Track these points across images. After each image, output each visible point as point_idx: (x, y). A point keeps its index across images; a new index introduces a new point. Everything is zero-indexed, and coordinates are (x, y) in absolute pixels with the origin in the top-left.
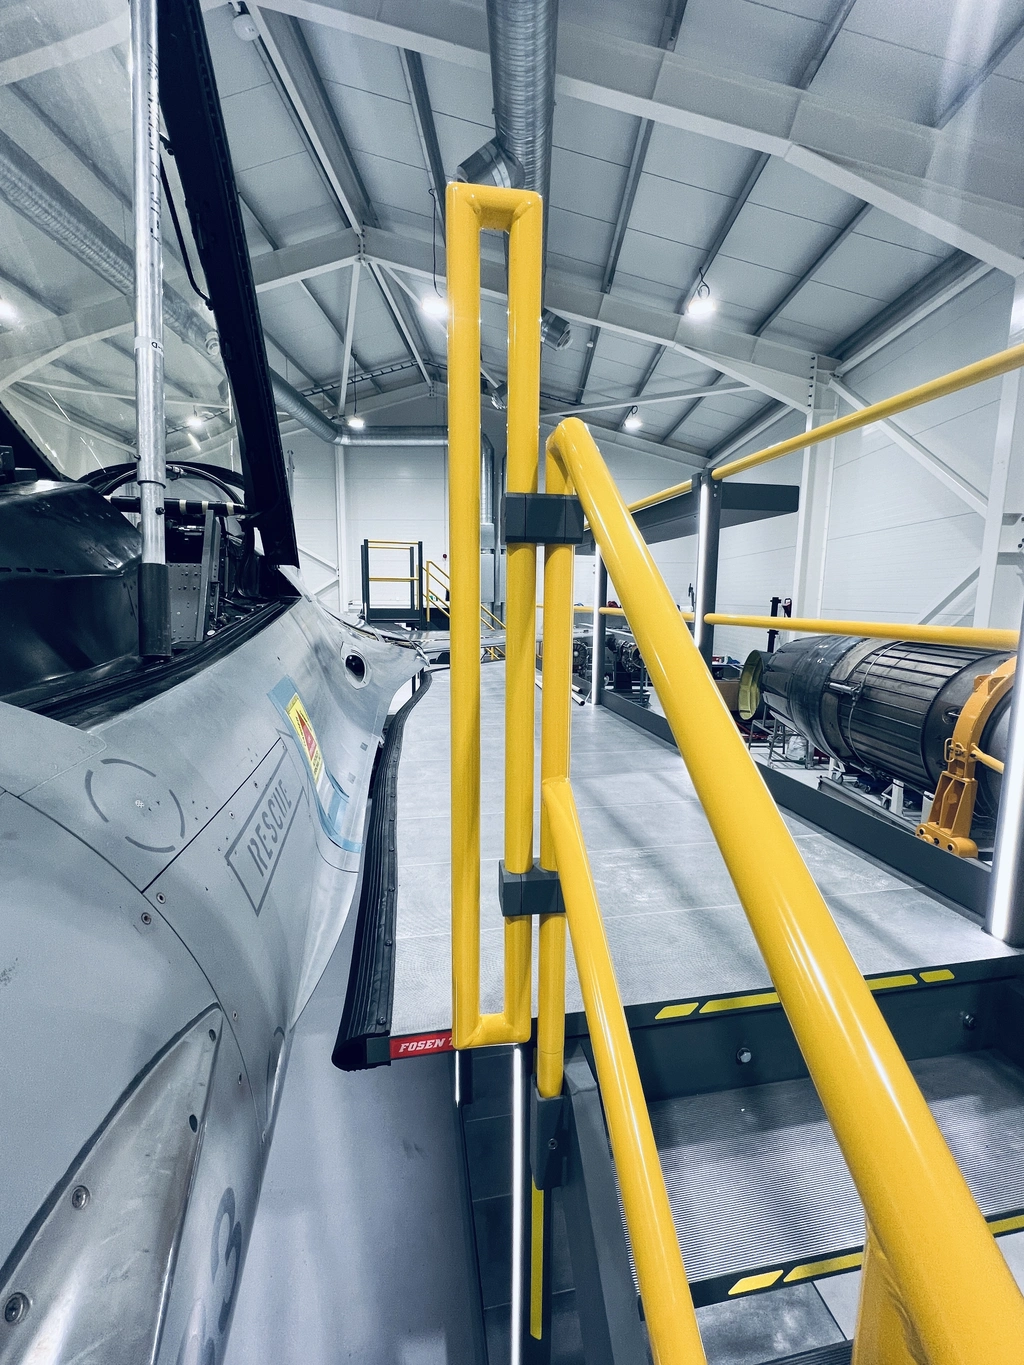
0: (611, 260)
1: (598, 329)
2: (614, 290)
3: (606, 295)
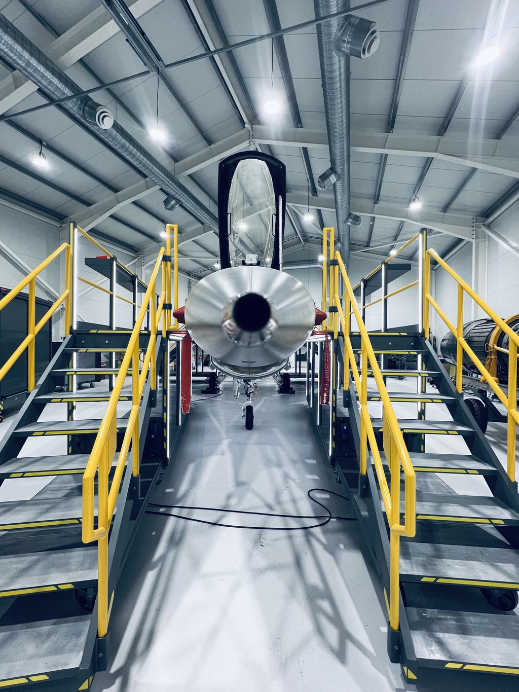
0: (377, 193)
1: (374, 218)
2: (380, 203)
3: (376, 205)
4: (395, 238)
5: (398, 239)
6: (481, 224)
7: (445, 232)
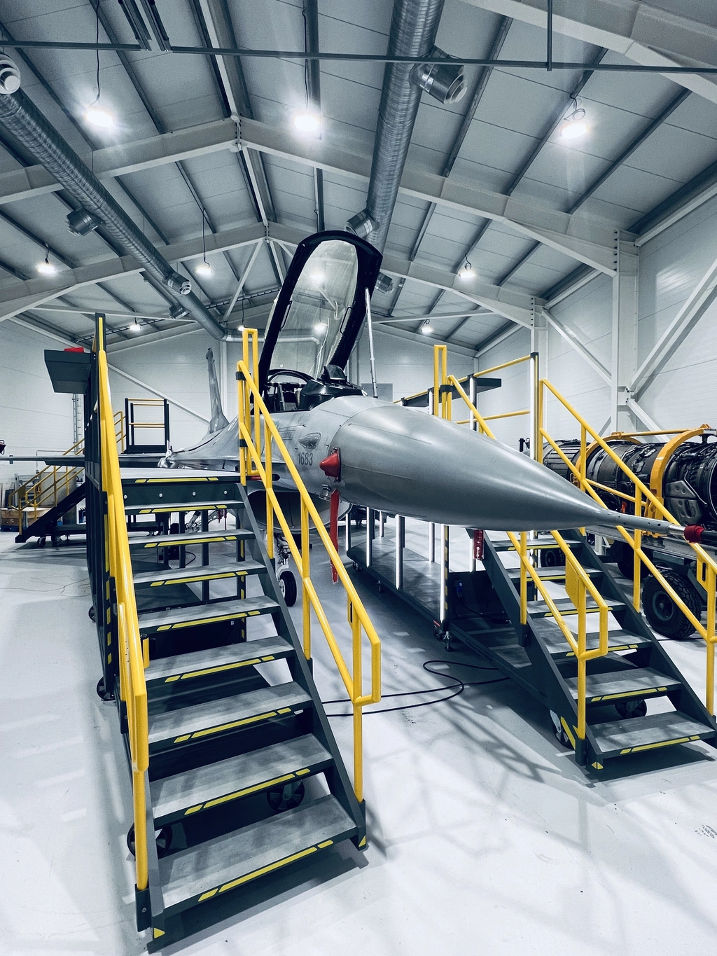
0: (416, 245)
1: (404, 279)
2: (416, 260)
3: (411, 262)
4: (430, 309)
5: (433, 311)
6: (541, 307)
7: (496, 312)
